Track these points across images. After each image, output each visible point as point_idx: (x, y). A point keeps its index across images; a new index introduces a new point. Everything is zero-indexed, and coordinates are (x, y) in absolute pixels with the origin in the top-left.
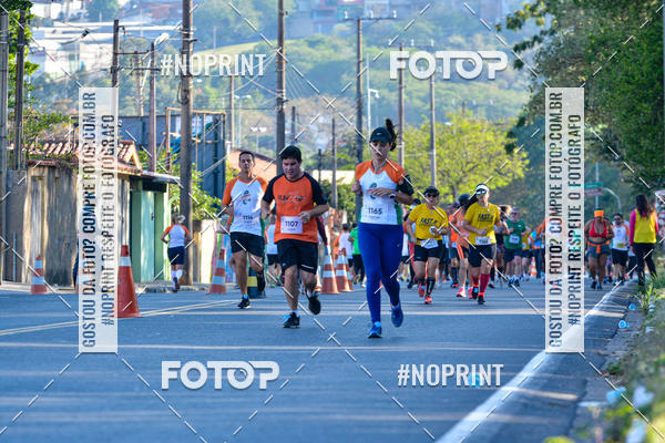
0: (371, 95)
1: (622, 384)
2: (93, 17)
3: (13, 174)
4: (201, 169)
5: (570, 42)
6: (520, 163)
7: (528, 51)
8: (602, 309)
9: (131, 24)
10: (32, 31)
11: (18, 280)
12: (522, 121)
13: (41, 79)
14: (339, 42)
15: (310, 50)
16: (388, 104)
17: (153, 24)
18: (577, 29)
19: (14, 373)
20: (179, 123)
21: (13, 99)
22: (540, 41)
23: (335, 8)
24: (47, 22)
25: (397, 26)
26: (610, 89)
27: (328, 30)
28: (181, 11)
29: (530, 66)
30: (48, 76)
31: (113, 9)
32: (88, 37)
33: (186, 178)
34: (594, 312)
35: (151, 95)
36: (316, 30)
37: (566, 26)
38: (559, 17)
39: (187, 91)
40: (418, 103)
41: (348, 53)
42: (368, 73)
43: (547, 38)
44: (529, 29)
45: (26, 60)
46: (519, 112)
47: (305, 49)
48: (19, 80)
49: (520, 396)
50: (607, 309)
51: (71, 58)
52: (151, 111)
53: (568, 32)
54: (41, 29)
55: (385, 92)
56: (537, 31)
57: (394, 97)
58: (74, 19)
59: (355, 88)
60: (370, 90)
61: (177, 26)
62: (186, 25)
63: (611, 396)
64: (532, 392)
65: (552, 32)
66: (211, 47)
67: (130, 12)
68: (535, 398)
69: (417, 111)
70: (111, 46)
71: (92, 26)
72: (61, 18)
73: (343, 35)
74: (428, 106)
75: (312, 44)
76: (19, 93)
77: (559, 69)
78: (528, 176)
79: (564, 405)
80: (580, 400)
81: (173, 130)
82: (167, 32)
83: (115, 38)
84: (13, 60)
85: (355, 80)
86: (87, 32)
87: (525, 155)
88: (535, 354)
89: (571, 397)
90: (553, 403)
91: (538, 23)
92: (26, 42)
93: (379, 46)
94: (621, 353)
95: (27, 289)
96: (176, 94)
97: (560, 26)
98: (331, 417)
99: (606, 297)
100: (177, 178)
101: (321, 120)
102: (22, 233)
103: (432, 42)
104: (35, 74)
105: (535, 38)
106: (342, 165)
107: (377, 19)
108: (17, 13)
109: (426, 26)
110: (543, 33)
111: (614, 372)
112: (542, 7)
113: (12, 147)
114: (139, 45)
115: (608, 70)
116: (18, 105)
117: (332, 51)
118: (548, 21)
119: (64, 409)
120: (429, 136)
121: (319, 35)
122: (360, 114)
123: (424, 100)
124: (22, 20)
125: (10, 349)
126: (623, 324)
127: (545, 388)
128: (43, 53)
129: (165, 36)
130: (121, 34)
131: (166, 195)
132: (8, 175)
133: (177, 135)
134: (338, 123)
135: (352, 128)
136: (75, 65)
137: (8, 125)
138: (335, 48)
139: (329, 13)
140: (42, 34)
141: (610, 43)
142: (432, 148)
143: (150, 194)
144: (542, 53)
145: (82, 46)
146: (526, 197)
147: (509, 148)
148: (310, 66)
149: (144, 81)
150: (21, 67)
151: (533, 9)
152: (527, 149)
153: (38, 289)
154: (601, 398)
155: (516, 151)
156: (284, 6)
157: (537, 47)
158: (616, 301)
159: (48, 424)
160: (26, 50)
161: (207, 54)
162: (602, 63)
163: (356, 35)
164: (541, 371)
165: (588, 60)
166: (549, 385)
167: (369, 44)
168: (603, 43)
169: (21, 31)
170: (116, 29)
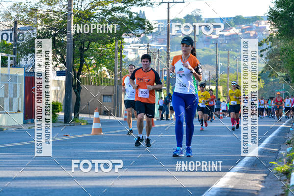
0: (220, 64)
1: (291, 146)
2: (141, 42)
3: (119, 87)
4: (172, 85)
5: (276, 50)
6: (261, 84)
7: (264, 52)
8: (285, 125)
9: (152, 44)
10: (124, 46)
11: (120, 116)
12: (262, 72)
13: (127, 60)
14: (211, 50)
15: (203, 52)
16: (225, 67)
17: (159, 44)
18: (278, 46)
19: (119, 143)
20: (166, 72)
21: (119, 65)
22: (268, 49)
23: (210, 40)
24: (129, 44)
25: (227, 45)
26: (287, 63)
27: (208, 46)
28: (166, 41)
29: (265, 56)
30: (129, 59)
31: (147, 40)
32: (140, 48)
33: (168, 88)
34: (283, 126)
35: (158, 64)
36: (204, 46)
37: (275, 45)
38: (273, 42)
39: (168, 63)
40: (233, 67)
41: (213, 53)
42: (219, 58)
43: (270, 49)
44: (265, 46)
45: (123, 54)
46: (262, 69)
47: (201, 51)
48: (121, 60)
49: (262, 150)
50: (287, 125)
51: (135, 54)
52: (158, 69)
53: (276, 47)
54: (127, 45)
55: (224, 64)
56: (267, 46)
57: (226, 65)
58: (136, 43)
59: (215, 63)
60: (220, 63)
61: (166, 45)
62: (168, 45)
63: (288, 150)
64: (265, 149)
65: (271, 47)
66: (175, 51)
67: (152, 41)
68: (267, 150)
69: (233, 69)
70: (147, 51)
71: (141, 45)
72: (133, 42)
73: (212, 48)
74: (236, 68)
75: (203, 50)
76: (121, 64)
77: (273, 57)
78: (264, 87)
79: (275, 152)
80: (279, 151)
81: (164, 74)
82: (162, 47)
83: (148, 48)
84: (119, 54)
85: (215, 60)
86: (140, 47)
87: (263, 81)
88: (266, 138)
89: (277, 150)
90: (271, 152)
91: (267, 44)
92: (123, 49)
93: (222, 50)
94: (290, 138)
95: (123, 119)
96: (165, 64)
97: (273, 45)
98: (209, 155)
99: (286, 122)
100: (166, 88)
101: (206, 71)
102: (121, 103)
103: (237, 50)
104: (125, 58)
105: (266, 48)
106: (212, 84)
107: (222, 43)
108: (120, 41)
109: (235, 45)
110: (268, 47)
111: (289, 143)
112: (268, 40)
113: (119, 79)
114: (155, 50)
115: (287, 57)
116: (120, 67)
117: (209, 52)
118: (270, 44)
119: (134, 153)
120: (236, 76)
121: (205, 48)
122: (217, 69)
123: (235, 66)
124: (121, 43)
125: (118, 136)
126: (291, 129)
127: (269, 147)
128: (127, 53)
129: (162, 48)
130: (150, 47)
131: (162, 92)
132: (118, 87)
133: (165, 76)
134: (211, 72)
135: (214, 74)
136: (137, 56)
137: (118, 73)
138: (210, 51)
139: (208, 41)
140: (127, 47)
141: (287, 50)
142: (237, 79)
143: (158, 92)
144: (268, 53)
145: (139, 50)
146: (263, 93)
147: (259, 79)
148: (203, 56)
149: (156, 60)
150: (121, 56)
151: (266, 40)
152: (264, 80)
153: (125, 119)
154: (285, 150)
155: (261, 80)
156: (196, 39)
157: (267, 51)
158: (289, 123)
159: (129, 158)
160: (123, 52)
161: (174, 53)
162: (285, 55)
163: (215, 48)
164: (268, 143)
165: (281, 54)
166: (270, 147)
167: (219, 50)
168: (285, 50)
169: (121, 46)
170: (148, 45)
